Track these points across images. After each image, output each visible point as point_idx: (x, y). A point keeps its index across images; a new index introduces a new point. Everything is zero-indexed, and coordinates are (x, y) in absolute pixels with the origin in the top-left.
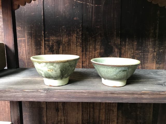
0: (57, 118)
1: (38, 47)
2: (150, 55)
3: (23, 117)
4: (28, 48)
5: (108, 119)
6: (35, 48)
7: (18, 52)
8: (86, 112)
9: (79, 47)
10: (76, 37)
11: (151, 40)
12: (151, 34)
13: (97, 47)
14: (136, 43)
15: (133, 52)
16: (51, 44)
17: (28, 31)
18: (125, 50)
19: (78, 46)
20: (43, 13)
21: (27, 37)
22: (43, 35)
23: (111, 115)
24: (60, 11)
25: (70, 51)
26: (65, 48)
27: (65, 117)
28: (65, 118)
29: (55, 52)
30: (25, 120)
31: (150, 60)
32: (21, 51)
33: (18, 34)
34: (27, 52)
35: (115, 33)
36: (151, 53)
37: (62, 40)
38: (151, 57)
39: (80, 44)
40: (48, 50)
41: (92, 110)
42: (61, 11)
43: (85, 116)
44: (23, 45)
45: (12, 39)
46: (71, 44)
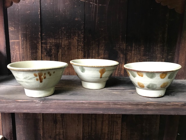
0: (55, 131)
1: (34, 51)
3: (16, 129)
4: (23, 52)
5: (111, 131)
6: (30, 51)
7: (11, 55)
8: (87, 124)
9: (81, 52)
10: (77, 40)
11: (159, 45)
12: (159, 39)
13: (101, 52)
14: (143, 48)
15: (139, 58)
16: (48, 47)
17: (22, 32)
18: (131, 56)
19: (80, 50)
20: (40, 12)
21: (22, 39)
22: (40, 37)
23: (115, 127)
24: (59, 10)
25: (70, 56)
26: (64, 52)
27: (64, 129)
28: (64, 131)
29: (53, 56)
30: (19, 133)
32: (14, 55)
33: (11, 35)
34: (21, 56)
35: (121, 36)
36: (159, 59)
37: (62, 43)
39: (82, 48)
40: (45, 54)
41: (94, 121)
42: (61, 10)
43: (86, 128)
44: (17, 47)
45: (3, 41)
46: (72, 48)
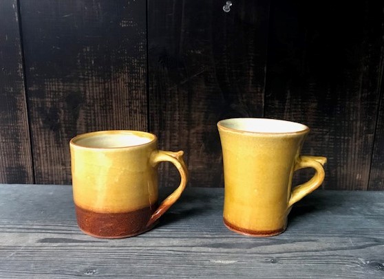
1: (9, 115)
2: (356, 142)
9: (139, 116)
10: (129, 83)
11: (360, 96)
12: (361, 78)
13: (195, 115)
14: (314, 105)
26: (93, 117)
29: (63, 129)
31: (353, 156)
35: (251, 72)
36: (358, 134)
37: (85, 92)
38: (357, 148)
39: (142, 106)
40: (41, 123)
46: (114, 106)
